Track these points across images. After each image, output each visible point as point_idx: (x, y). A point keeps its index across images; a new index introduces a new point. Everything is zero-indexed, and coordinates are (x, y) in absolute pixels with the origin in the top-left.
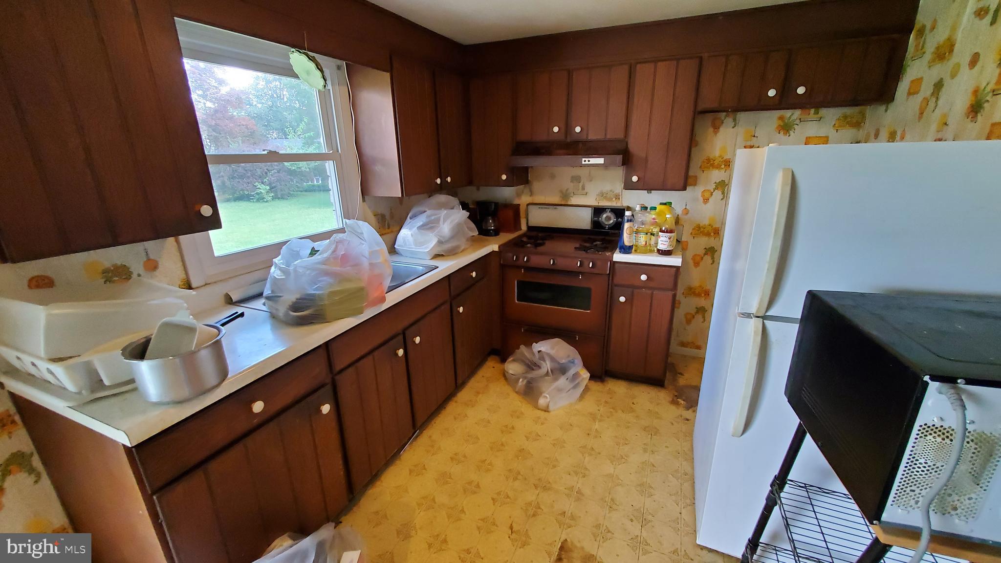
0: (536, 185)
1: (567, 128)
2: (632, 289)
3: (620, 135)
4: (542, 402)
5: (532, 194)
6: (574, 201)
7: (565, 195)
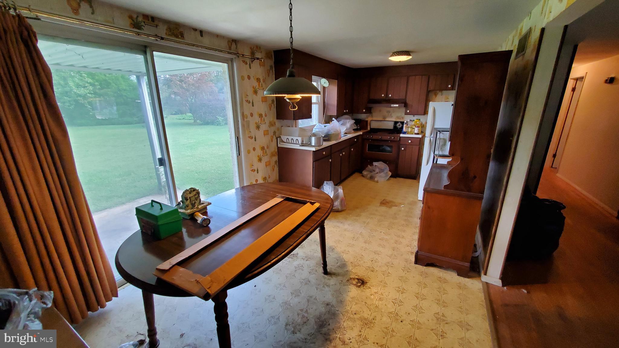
0: (374, 114)
1: (387, 95)
2: (406, 146)
3: (404, 98)
4: (376, 179)
5: (372, 116)
6: (387, 119)
7: (384, 117)
